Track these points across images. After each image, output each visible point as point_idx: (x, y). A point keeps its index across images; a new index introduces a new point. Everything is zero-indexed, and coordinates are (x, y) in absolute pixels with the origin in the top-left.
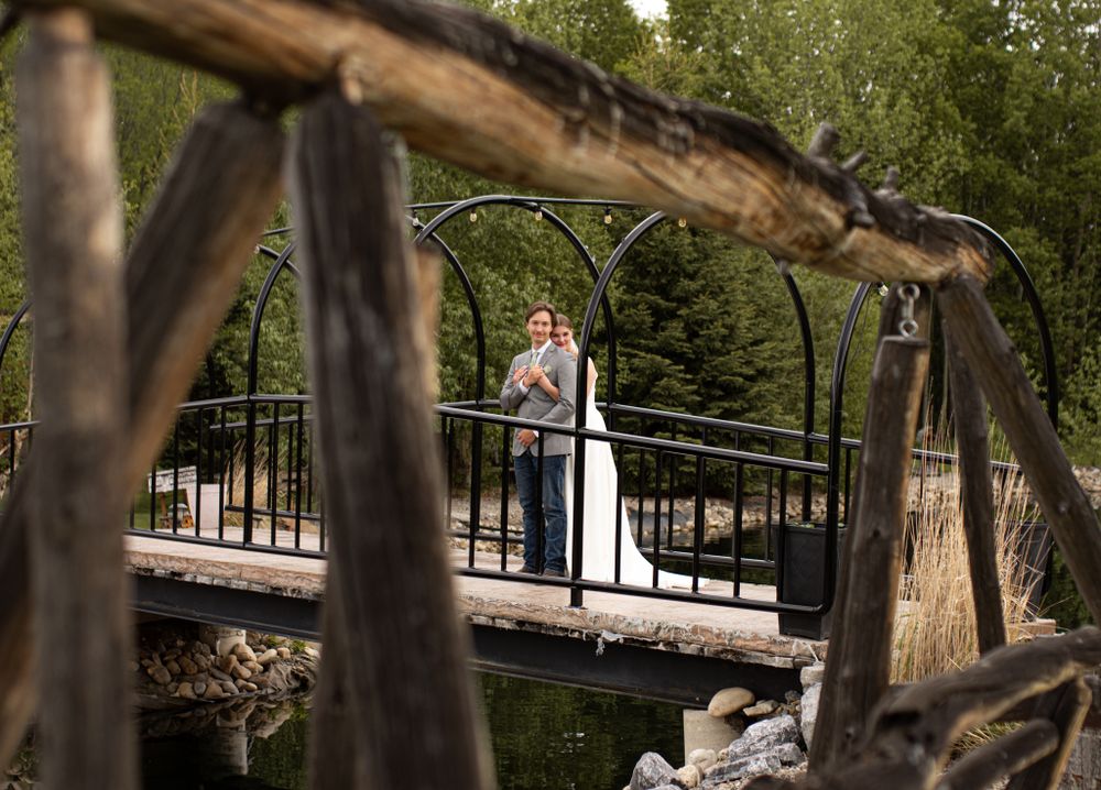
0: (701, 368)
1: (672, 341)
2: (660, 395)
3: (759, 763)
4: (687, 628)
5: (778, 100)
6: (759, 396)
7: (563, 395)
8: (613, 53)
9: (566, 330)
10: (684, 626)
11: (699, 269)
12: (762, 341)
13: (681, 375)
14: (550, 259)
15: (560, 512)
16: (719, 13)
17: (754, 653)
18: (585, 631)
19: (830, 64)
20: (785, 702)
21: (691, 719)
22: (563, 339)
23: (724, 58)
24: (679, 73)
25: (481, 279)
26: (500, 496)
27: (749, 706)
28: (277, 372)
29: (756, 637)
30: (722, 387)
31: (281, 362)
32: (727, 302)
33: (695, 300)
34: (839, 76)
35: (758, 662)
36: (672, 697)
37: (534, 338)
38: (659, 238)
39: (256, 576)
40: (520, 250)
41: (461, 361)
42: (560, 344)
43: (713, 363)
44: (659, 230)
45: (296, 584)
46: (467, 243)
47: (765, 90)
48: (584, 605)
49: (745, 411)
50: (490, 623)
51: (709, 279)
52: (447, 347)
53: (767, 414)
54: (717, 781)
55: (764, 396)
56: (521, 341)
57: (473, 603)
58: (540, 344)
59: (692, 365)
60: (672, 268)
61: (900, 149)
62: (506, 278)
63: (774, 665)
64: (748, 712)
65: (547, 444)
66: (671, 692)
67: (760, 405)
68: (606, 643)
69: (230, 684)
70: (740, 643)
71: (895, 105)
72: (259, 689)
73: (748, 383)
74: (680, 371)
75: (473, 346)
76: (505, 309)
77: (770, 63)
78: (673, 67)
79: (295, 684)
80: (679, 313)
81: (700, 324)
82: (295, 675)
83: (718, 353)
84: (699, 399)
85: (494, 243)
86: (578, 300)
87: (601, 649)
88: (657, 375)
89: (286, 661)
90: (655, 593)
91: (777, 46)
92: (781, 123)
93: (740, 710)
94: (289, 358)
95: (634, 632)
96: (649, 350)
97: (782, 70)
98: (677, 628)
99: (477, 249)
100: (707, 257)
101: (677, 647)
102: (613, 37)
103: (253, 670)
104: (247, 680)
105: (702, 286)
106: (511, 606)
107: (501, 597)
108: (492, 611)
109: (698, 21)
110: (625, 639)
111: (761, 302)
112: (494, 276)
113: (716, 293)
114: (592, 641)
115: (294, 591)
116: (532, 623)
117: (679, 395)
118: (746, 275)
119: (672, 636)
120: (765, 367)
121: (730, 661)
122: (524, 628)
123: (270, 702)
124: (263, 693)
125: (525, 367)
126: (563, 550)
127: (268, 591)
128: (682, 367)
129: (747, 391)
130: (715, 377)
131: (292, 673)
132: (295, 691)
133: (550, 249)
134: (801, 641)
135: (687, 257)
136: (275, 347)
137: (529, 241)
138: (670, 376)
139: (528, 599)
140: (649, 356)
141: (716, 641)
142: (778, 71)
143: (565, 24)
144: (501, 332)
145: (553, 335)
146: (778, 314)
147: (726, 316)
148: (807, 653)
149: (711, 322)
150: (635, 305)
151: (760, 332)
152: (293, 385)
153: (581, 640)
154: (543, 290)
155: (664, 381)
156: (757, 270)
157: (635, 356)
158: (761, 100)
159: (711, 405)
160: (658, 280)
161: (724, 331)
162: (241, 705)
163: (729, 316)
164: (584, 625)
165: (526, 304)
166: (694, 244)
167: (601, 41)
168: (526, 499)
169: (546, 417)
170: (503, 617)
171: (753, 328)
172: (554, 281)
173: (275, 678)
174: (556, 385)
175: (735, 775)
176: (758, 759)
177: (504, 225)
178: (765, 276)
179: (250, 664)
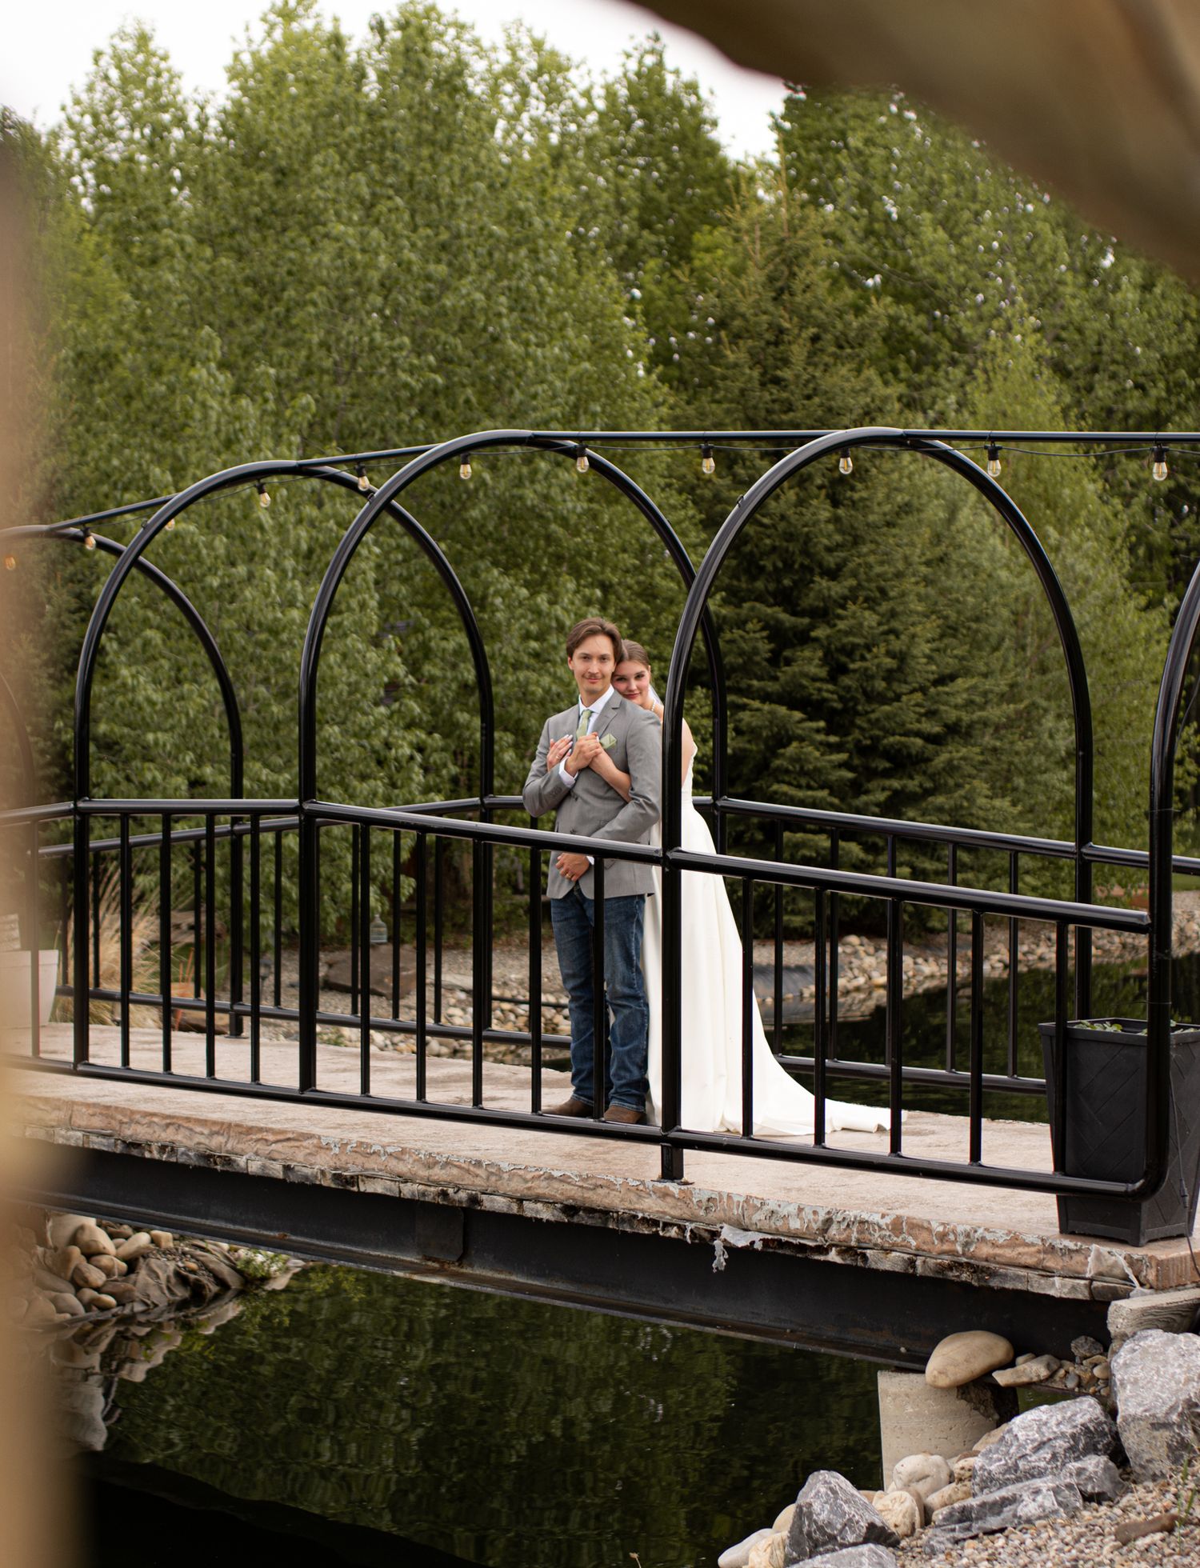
0: (853, 724)
1: (805, 682)
2: (787, 771)
3: (1039, 1498)
4: (882, 1222)
5: (963, 281)
6: (951, 768)
7: (637, 788)
8: (688, 217)
9: (639, 668)
10: (876, 1218)
11: (845, 561)
12: (952, 678)
13: (821, 737)
14: (600, 551)
15: (636, 998)
16: (860, 145)
17: (1012, 1271)
18: (690, 1226)
19: (1045, 220)
20: (1072, 1359)
21: (892, 1390)
22: (634, 685)
23: (872, 218)
24: (805, 239)
25: (487, 588)
26: (527, 944)
27: (1003, 1366)
28: (154, 752)
29: (1015, 1241)
30: (888, 754)
31: (160, 735)
32: (893, 614)
33: (840, 611)
34: (1061, 240)
35: (1020, 1286)
36: (854, 1347)
37: (583, 686)
38: (778, 512)
39: (97, 1122)
40: (549, 538)
41: (456, 725)
42: (629, 695)
43: (873, 716)
44: (777, 498)
45: (168, 1136)
46: (462, 528)
47: (941, 269)
48: (686, 1177)
49: (927, 793)
50: (515, 1209)
51: (863, 577)
52: (433, 701)
53: (966, 798)
54: (959, 1535)
55: (958, 768)
56: (554, 688)
57: (482, 1172)
58: (594, 695)
59: (838, 720)
60: (799, 559)
61: (1163, 357)
62: (527, 584)
63: (1052, 1292)
64: (1002, 1378)
65: (609, 876)
66: (852, 1336)
67: (951, 782)
68: (730, 1248)
69: (70, 1298)
70: (986, 1250)
71: (1154, 285)
72: (120, 1304)
73: (930, 747)
74: (818, 731)
75: (474, 700)
76: (527, 636)
77: (946, 223)
78: (793, 229)
79: (181, 1293)
80: (813, 634)
81: (850, 651)
82: (181, 1278)
83: (882, 699)
84: (850, 775)
85: (505, 528)
86: (647, 617)
87: (720, 1260)
88: (782, 739)
89: (166, 1252)
90: (819, 1156)
91: (957, 195)
92: (969, 320)
93: (988, 1373)
94: (172, 728)
95: (783, 1229)
96: (766, 697)
97: (967, 233)
98: (862, 1222)
99: (478, 539)
100: (857, 541)
101: (864, 1257)
102: (689, 191)
103: (108, 1272)
104: (98, 1289)
105: (851, 589)
106: (551, 1178)
107: (532, 1161)
108: (517, 1187)
109: (825, 160)
110: (765, 1241)
111: (948, 612)
112: (506, 582)
113: (874, 600)
114: (703, 1244)
115: (163, 1148)
116: (590, 1211)
117: (817, 770)
118: (924, 569)
119: (855, 1235)
120: (959, 720)
121: (966, 1286)
122: (576, 1220)
123: (140, 1324)
124: (127, 1311)
125: (568, 737)
126: (644, 1065)
127: (119, 1149)
128: (822, 724)
129: (929, 760)
130: (876, 740)
131: (177, 1274)
132: (182, 1305)
133: (600, 537)
134: (1104, 1249)
135: (825, 541)
136: (148, 709)
137: (564, 521)
138: (801, 739)
139: (583, 1164)
140: (766, 707)
141: (939, 1246)
142: (960, 236)
143: (610, 173)
144: (522, 675)
145: (617, 678)
146: (977, 631)
147: (892, 637)
148: (1117, 1272)
149: (868, 648)
150: (741, 624)
151: (949, 663)
152: (178, 772)
153: (682, 1242)
154: (589, 602)
155: (792, 749)
156: (941, 560)
157: (744, 707)
158: (935, 286)
159: (871, 786)
160: (779, 581)
161: (889, 662)
162: (88, 1334)
163: (898, 637)
164: (687, 1214)
165: (561, 627)
166: (836, 520)
167: (671, 200)
168: (573, 976)
169: (607, 828)
170: (537, 1199)
171: (935, 655)
172: (606, 588)
173: (147, 1285)
174: (626, 769)
175: (993, 1522)
176: (1037, 1492)
177: (521, 498)
178: (954, 569)
179: (104, 1260)
